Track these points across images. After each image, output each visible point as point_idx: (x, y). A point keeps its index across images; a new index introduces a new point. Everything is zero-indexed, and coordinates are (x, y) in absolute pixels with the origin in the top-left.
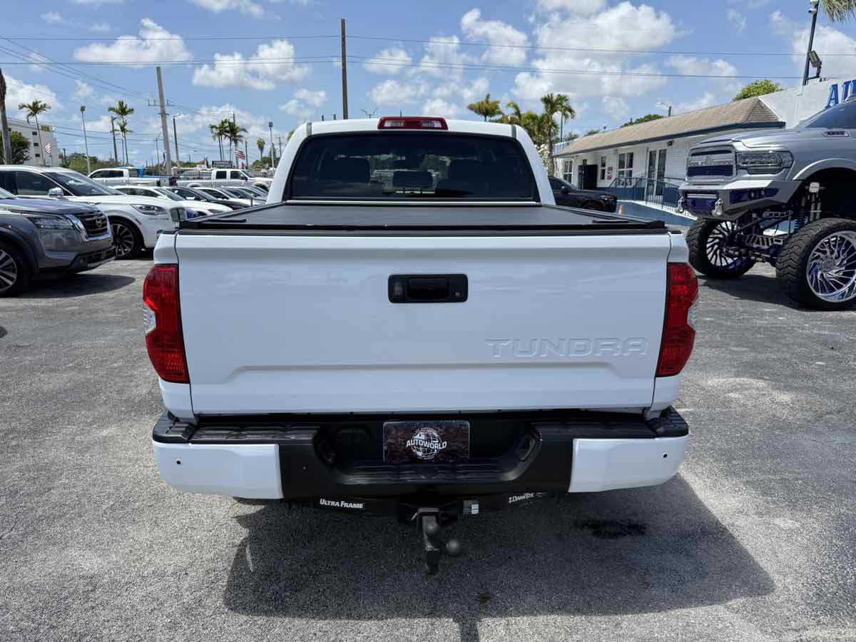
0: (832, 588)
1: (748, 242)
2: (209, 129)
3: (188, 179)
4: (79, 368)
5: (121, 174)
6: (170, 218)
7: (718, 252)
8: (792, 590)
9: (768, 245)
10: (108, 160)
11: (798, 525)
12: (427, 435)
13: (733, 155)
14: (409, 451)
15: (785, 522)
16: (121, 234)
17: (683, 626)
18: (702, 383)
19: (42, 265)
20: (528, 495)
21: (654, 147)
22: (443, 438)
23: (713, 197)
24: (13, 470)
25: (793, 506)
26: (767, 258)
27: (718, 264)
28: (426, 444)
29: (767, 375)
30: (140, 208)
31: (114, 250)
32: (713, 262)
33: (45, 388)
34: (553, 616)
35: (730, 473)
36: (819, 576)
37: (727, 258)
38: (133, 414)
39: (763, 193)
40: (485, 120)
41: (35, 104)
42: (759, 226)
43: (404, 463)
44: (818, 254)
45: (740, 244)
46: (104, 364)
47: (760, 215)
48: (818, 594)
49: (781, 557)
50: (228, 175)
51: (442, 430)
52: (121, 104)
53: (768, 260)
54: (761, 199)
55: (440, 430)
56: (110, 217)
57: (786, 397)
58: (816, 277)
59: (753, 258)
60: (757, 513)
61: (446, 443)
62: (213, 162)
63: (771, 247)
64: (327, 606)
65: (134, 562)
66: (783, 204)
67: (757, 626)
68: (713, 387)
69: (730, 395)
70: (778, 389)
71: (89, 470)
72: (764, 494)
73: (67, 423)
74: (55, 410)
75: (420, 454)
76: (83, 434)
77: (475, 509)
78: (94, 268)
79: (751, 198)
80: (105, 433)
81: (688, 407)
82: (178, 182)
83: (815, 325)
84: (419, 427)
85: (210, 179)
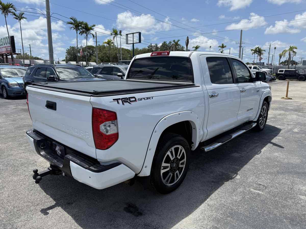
12: (58, 149)
52: (223, 44)
61: (61, 152)
75: (58, 153)
84: (57, 145)
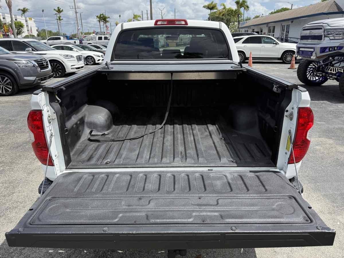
1: (326, 70)
2: (96, 17)
3: (87, 40)
5: (59, 39)
6: (76, 60)
7: (312, 74)
10: (56, 32)
13: (323, 30)
16: (58, 68)
19: (22, 83)
21: (284, 24)
23: (312, 50)
27: (312, 79)
29: (333, 137)
30: (64, 56)
32: (309, 78)
33: (19, 141)
35: (316, 190)
37: (316, 77)
39: (336, 48)
41: (24, 9)
42: (332, 63)
45: (323, 71)
47: (333, 58)
50: (103, 38)
52: (58, 8)
53: (335, 79)
54: (335, 51)
56: (49, 61)
57: (342, 149)
59: (328, 77)
60: (329, 213)
62: (98, 32)
63: (337, 72)
69: (316, 147)
70: (339, 144)
72: (332, 202)
73: (25, 158)
74: (21, 152)
78: (45, 83)
79: (330, 51)
82: (83, 42)
85: (96, 40)
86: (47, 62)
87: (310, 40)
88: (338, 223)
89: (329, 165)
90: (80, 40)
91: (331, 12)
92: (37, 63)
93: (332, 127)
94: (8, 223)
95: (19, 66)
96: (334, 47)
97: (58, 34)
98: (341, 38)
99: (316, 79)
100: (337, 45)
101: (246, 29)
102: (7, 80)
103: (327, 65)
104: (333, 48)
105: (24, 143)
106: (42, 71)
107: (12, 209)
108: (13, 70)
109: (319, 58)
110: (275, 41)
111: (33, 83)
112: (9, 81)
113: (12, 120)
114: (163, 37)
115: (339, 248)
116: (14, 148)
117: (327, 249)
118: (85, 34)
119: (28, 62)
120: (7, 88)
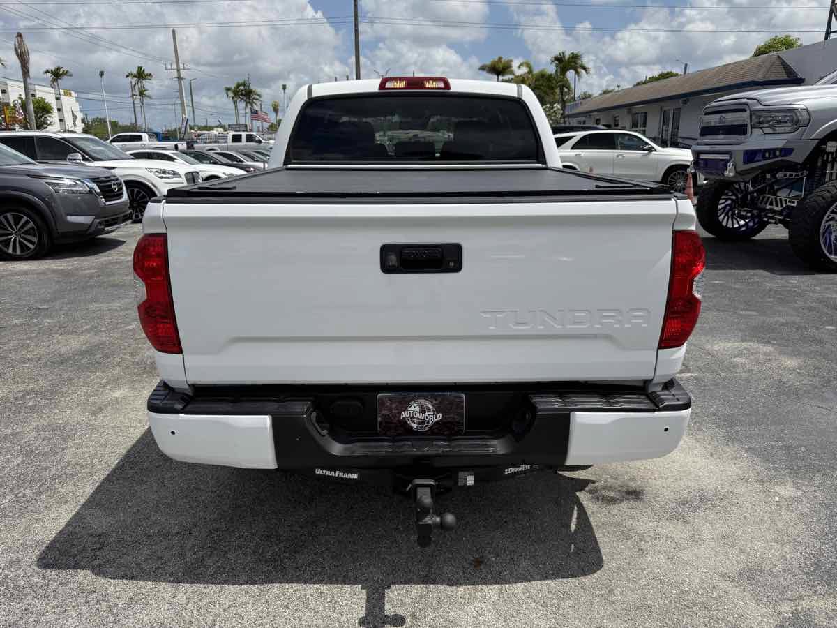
0: (831, 557)
1: (761, 203)
2: (225, 91)
3: (205, 143)
4: (95, 330)
5: (139, 138)
6: (185, 182)
7: (730, 214)
8: (789, 558)
9: (781, 206)
10: (129, 124)
11: (799, 493)
12: (422, 407)
13: (748, 113)
14: (403, 423)
15: (785, 490)
16: (138, 198)
17: (676, 594)
18: (708, 347)
19: (61, 229)
20: (524, 467)
21: (670, 107)
22: (437, 410)
23: (726, 157)
24: (30, 429)
25: (795, 473)
26: (780, 220)
27: (730, 226)
28: (422, 416)
29: (774, 339)
30: (157, 172)
31: (131, 214)
32: (724, 224)
33: (63, 350)
34: (547, 581)
35: (733, 439)
36: (818, 545)
37: (739, 220)
38: (145, 376)
39: (778, 153)
40: (498, 81)
41: (58, 69)
42: (773, 187)
43: (400, 435)
44: (833, 215)
45: (753, 205)
46: (119, 326)
47: (774, 175)
48: (816, 564)
49: (781, 525)
50: (244, 138)
51: (437, 402)
52: (140, 68)
53: (781, 222)
54: (776, 159)
55: (434, 402)
56: (126, 182)
57: (792, 363)
58: (830, 239)
59: (765, 219)
60: (757, 481)
61: (440, 414)
62: (229, 125)
63: (785, 208)
64: (324, 568)
65: (141, 521)
66: (799, 164)
67: (752, 595)
68: (718, 351)
69: (735, 359)
70: (785, 354)
71: (101, 430)
72: (767, 461)
73: (81, 384)
74: (71, 371)
75: (414, 425)
76: (97, 395)
77: (470, 480)
78: (112, 231)
79: (764, 158)
80: (117, 394)
81: (692, 372)
82: (195, 145)
83: (827, 289)
84: (413, 399)
85: (226, 142)
86: (121, 184)
87: (722, 136)
88: (777, 499)
89: (763, 393)
90: (188, 143)
91: (771, 79)
92: (98, 186)
93: (772, 320)
94: (58, 503)
95: (57, 192)
96: (774, 150)
97: (134, 127)
98: (787, 129)
99: (739, 224)
100: (780, 145)
101: (579, 119)
102: (27, 222)
103: (761, 192)
104: (772, 151)
105: (76, 354)
106: (108, 203)
107: (65, 478)
108: (43, 200)
109: (743, 175)
110: (647, 144)
111: (88, 230)
112: (32, 224)
113: (43, 309)
114: (386, 138)
115: (777, 542)
116: (54, 363)
117: (750, 544)
118: (200, 129)
119: (78, 182)
120: (25, 242)
